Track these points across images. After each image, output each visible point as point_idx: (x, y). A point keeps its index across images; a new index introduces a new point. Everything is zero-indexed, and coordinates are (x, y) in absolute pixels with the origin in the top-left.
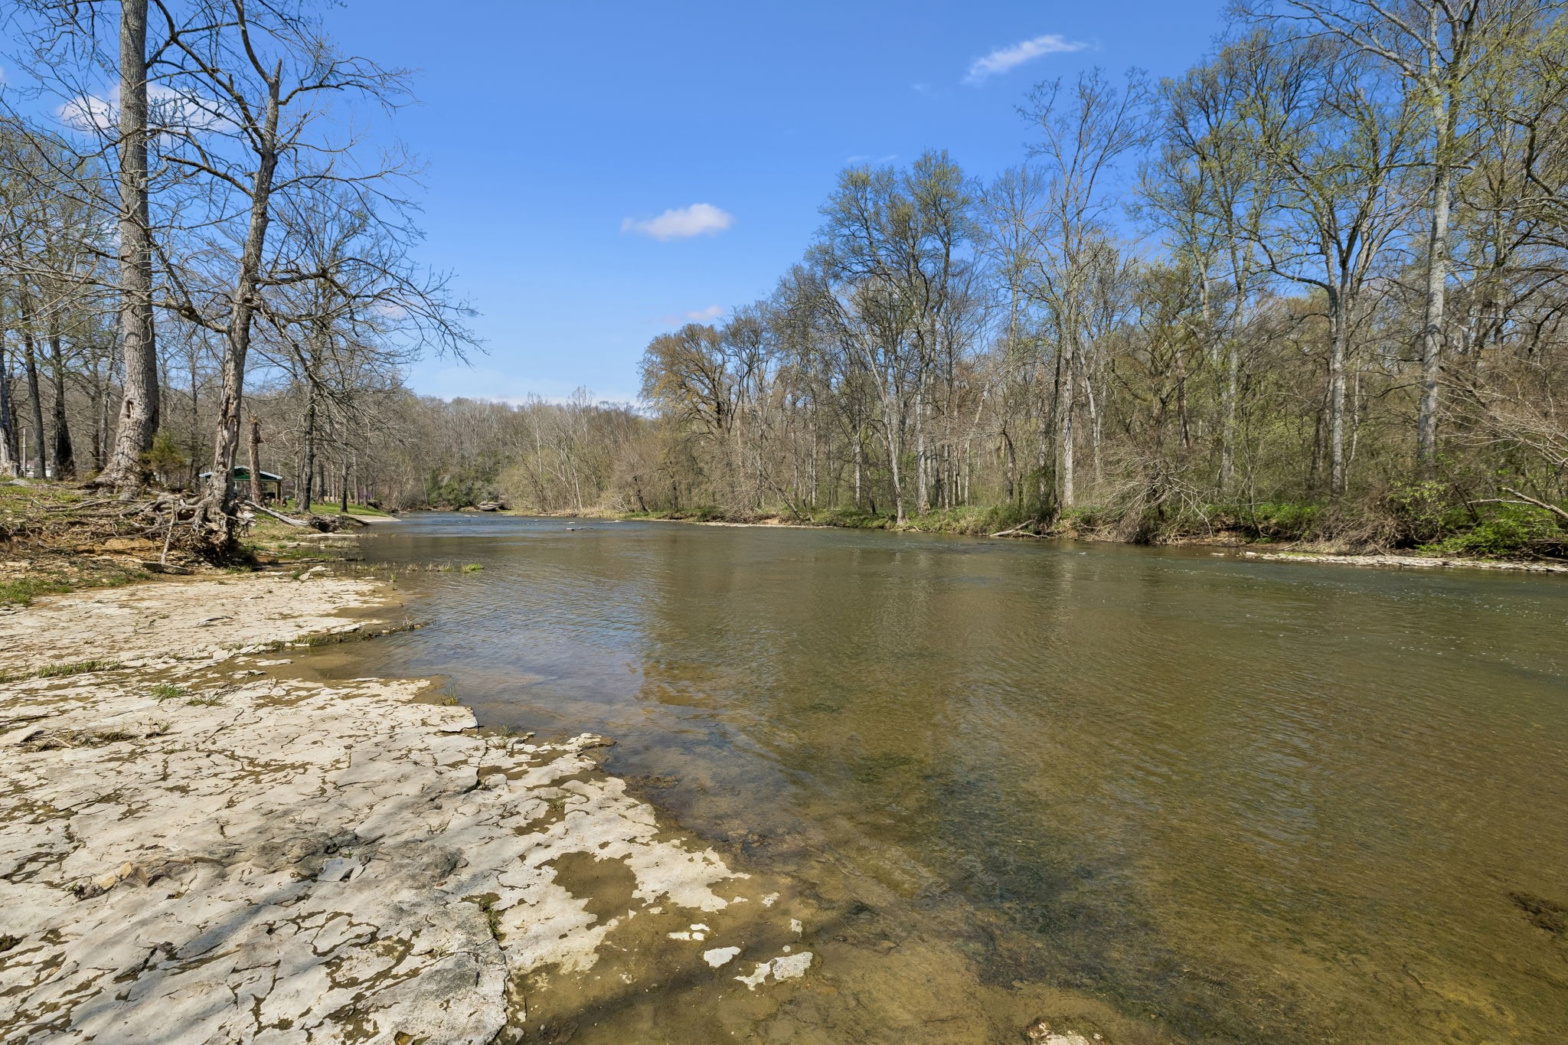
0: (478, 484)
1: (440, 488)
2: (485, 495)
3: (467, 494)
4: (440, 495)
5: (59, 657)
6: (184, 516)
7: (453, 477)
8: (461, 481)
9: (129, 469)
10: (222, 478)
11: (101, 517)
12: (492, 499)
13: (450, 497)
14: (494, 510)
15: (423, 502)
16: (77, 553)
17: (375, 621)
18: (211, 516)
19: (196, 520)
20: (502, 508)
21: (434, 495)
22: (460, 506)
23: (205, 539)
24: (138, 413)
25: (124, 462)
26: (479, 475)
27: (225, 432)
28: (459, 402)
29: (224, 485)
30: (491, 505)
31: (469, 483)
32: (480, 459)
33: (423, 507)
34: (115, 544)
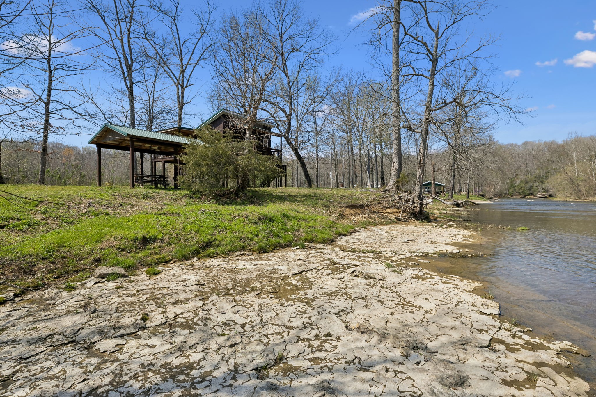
0: (536, 184)
1: (514, 187)
2: (540, 189)
3: (530, 190)
4: (515, 190)
5: (367, 247)
6: (407, 201)
7: (522, 181)
8: (526, 183)
9: (394, 185)
10: (419, 187)
11: (385, 201)
12: (544, 192)
13: (520, 191)
14: (545, 197)
15: (506, 194)
16: (379, 213)
17: (467, 250)
18: (415, 201)
19: (411, 202)
20: (551, 196)
21: (512, 190)
22: (526, 196)
23: (413, 210)
24: (396, 166)
25: (393, 183)
26: (537, 179)
27: (420, 170)
28: (526, 143)
29: (419, 190)
30: (544, 195)
31: (531, 184)
32: (537, 171)
33: (506, 196)
34: (388, 210)
